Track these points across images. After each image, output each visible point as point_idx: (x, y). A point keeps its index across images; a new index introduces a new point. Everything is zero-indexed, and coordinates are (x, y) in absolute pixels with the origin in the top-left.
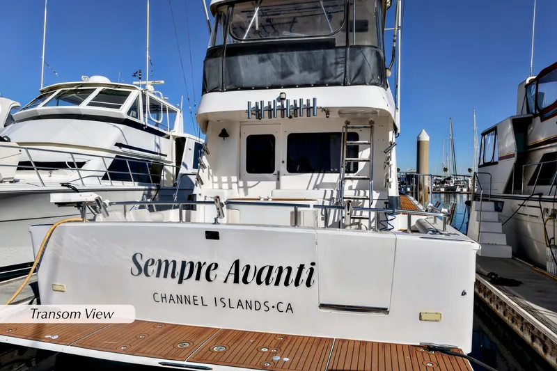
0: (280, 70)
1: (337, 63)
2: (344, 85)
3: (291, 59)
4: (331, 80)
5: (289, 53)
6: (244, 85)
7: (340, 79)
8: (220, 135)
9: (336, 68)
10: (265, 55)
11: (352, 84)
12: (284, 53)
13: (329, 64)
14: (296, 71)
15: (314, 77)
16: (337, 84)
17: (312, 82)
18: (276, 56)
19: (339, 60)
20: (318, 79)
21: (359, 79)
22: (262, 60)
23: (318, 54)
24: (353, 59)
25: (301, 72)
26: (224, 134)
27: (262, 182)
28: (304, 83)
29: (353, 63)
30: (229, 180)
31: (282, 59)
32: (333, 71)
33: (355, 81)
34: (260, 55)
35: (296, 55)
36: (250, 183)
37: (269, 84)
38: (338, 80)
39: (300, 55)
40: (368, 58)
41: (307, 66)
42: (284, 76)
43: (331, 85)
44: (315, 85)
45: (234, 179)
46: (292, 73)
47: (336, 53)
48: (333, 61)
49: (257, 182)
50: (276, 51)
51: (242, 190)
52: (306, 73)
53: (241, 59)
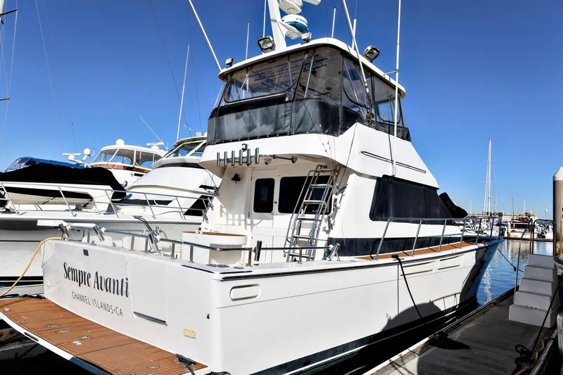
0: (248, 125)
1: (285, 116)
2: (290, 135)
3: (256, 115)
4: (281, 131)
5: (254, 110)
6: (227, 139)
7: (287, 130)
8: (233, 179)
9: (285, 120)
10: (239, 113)
11: (296, 134)
12: (251, 111)
13: (280, 116)
14: (258, 124)
15: (269, 129)
16: (285, 134)
17: (268, 134)
18: (246, 113)
19: (287, 113)
20: (272, 131)
21: (300, 129)
22: (238, 118)
23: (273, 108)
24: (297, 111)
25: (261, 125)
26: (237, 178)
27: (264, 221)
28: (263, 135)
29: (297, 115)
30: (239, 217)
31: (250, 116)
32: (283, 123)
33: (299, 130)
34: (237, 114)
35: (258, 111)
36: (256, 221)
37: (241, 137)
38: (286, 130)
39: (261, 111)
40: (309, 108)
41: (265, 121)
42: (250, 129)
43: (281, 135)
44: (270, 136)
45: (243, 217)
46: (255, 127)
47: (286, 107)
48: (283, 114)
49: (259, 220)
50: (247, 109)
51: (249, 227)
52: (264, 126)
53: (226, 117)
